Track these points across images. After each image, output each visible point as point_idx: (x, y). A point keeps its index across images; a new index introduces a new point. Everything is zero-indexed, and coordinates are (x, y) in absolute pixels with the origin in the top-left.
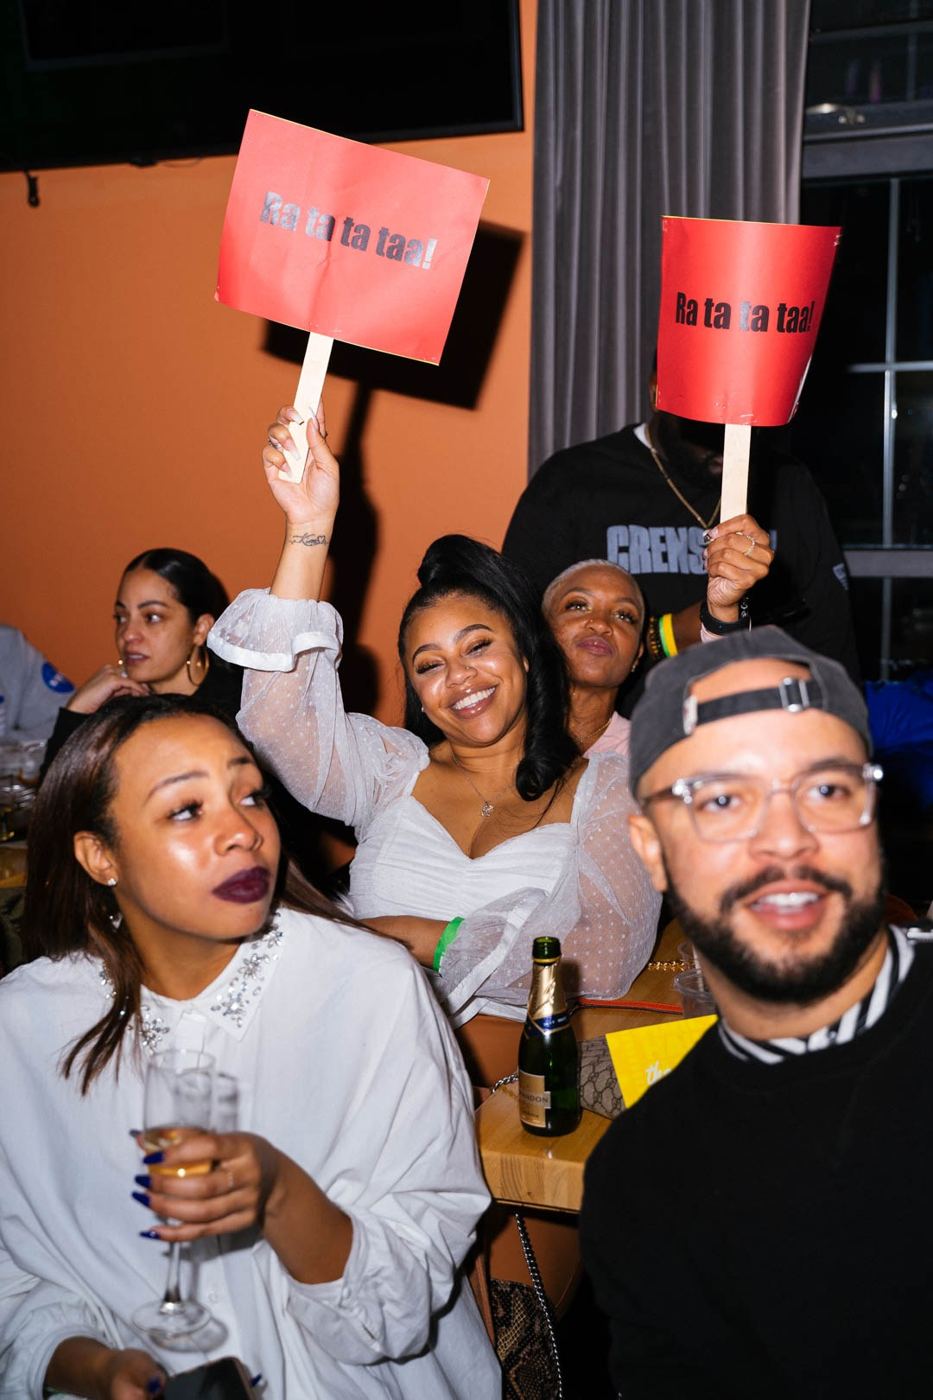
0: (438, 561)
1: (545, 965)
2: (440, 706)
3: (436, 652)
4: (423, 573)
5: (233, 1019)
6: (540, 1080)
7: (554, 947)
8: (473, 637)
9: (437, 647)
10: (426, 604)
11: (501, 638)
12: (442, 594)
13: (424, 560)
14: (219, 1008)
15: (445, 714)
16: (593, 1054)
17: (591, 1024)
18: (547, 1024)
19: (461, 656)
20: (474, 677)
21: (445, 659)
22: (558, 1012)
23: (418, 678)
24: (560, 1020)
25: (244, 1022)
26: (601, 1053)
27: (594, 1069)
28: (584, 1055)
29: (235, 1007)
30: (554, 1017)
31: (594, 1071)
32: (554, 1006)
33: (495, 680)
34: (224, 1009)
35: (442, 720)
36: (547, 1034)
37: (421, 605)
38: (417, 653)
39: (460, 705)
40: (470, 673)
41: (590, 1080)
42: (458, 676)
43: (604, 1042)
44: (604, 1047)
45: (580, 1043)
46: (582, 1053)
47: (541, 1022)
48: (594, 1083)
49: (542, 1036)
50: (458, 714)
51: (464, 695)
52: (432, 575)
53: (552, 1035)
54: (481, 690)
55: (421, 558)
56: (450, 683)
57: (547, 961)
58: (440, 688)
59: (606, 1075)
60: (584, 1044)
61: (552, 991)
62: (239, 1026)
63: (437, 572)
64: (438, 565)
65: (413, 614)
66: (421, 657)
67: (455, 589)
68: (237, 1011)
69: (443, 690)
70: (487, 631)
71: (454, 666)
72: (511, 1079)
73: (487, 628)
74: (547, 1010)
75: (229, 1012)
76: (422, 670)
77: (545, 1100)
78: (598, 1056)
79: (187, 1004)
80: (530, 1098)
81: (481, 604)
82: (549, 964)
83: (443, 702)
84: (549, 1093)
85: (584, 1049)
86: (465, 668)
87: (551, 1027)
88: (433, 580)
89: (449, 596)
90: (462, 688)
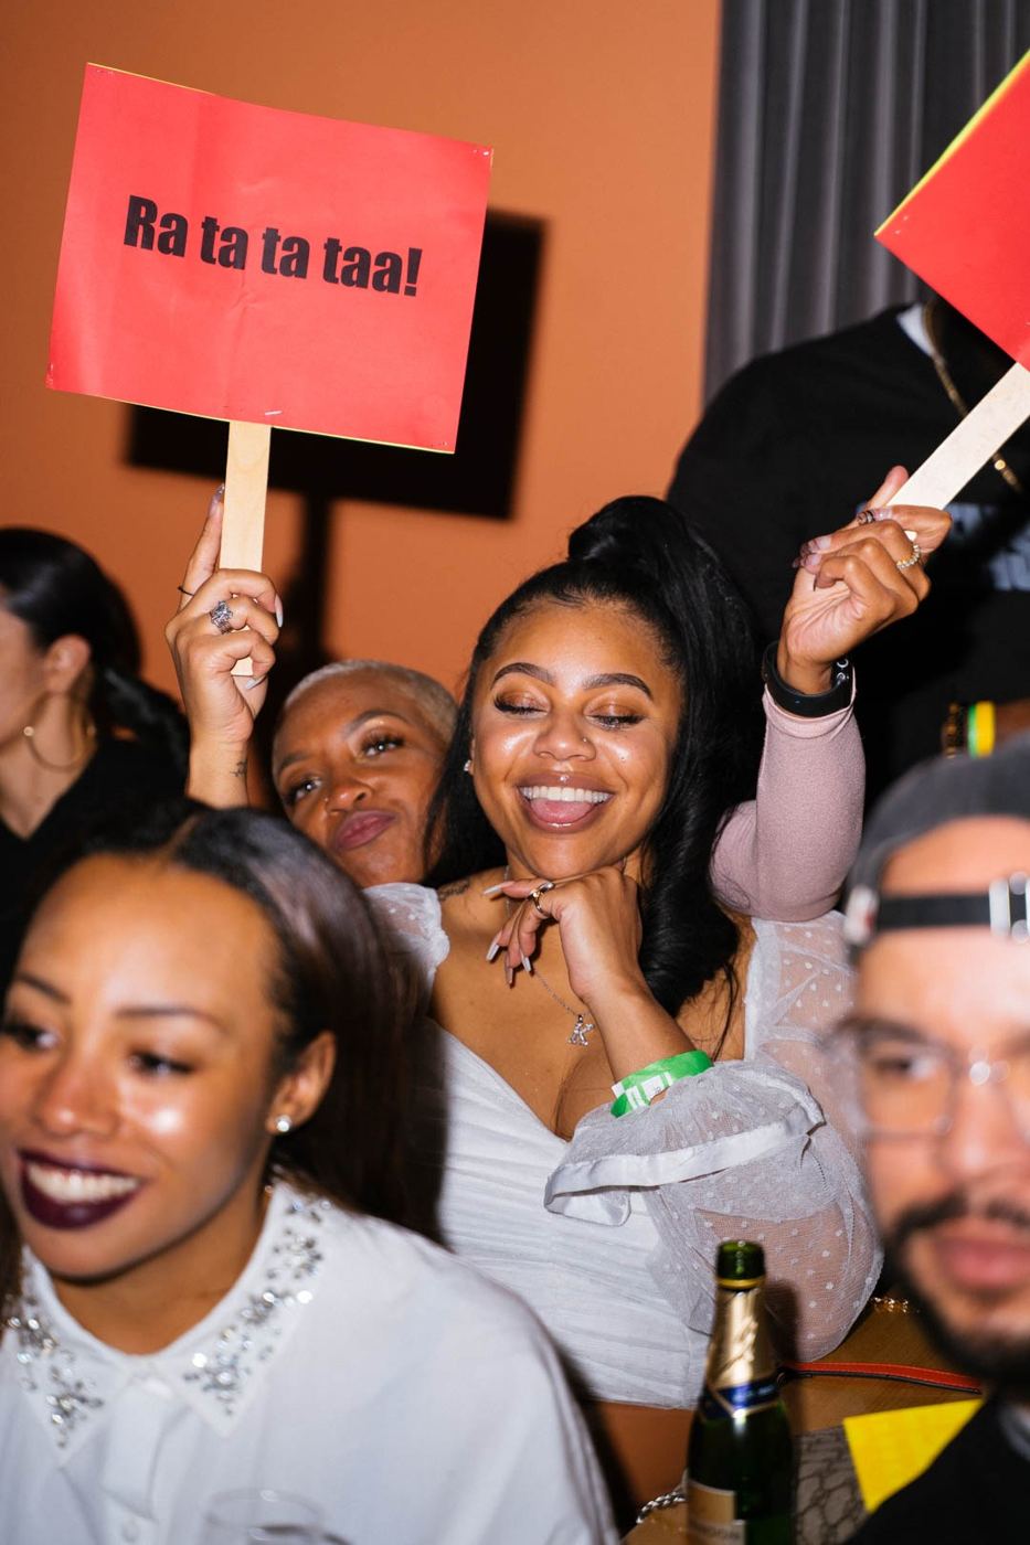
0: (617, 534)
1: (737, 1290)
2: (505, 779)
3: (547, 687)
4: (580, 539)
5: (220, 1398)
6: (726, 1497)
7: (754, 1260)
8: (617, 694)
9: (549, 680)
10: (565, 598)
11: (659, 717)
12: (600, 594)
13: (594, 519)
14: (196, 1377)
15: (507, 795)
16: (820, 1456)
17: (815, 1402)
18: (739, 1397)
19: (581, 712)
20: (589, 760)
21: (553, 706)
22: (761, 1376)
23: (489, 713)
24: (764, 1391)
25: (240, 1405)
26: (834, 1454)
27: (822, 1482)
28: (804, 1458)
29: (224, 1378)
30: (754, 1385)
31: (821, 1488)
32: (757, 1364)
33: (615, 782)
34: (206, 1380)
35: (498, 804)
36: (740, 1416)
37: (556, 594)
38: (509, 669)
39: (537, 793)
40: (585, 751)
41: (816, 1503)
42: (562, 744)
43: (840, 1436)
44: (839, 1445)
45: (798, 1437)
46: (799, 1453)
47: (729, 1393)
48: (823, 1507)
49: (730, 1421)
50: (526, 806)
51: (552, 780)
52: (594, 552)
53: (749, 1418)
54: (585, 788)
55: (592, 514)
56: (543, 747)
57: (742, 1283)
58: (519, 747)
59: (843, 1496)
60: (804, 1439)
61: (750, 1338)
62: (229, 1412)
63: (604, 552)
64: (611, 539)
65: (535, 601)
66: (513, 679)
67: (624, 597)
68: (229, 1387)
69: (525, 752)
70: (645, 695)
71: (563, 724)
72: (671, 1499)
73: (647, 691)
74: (740, 1372)
75: (217, 1385)
76: (505, 705)
77: (734, 1536)
78: (830, 1461)
79: (142, 1363)
80: (705, 1530)
81: (655, 644)
82: (746, 1290)
83: (516, 773)
84: (740, 1523)
85: (805, 1447)
86: (581, 737)
87: (747, 1404)
88: (593, 561)
89: (611, 604)
90: (557, 767)
